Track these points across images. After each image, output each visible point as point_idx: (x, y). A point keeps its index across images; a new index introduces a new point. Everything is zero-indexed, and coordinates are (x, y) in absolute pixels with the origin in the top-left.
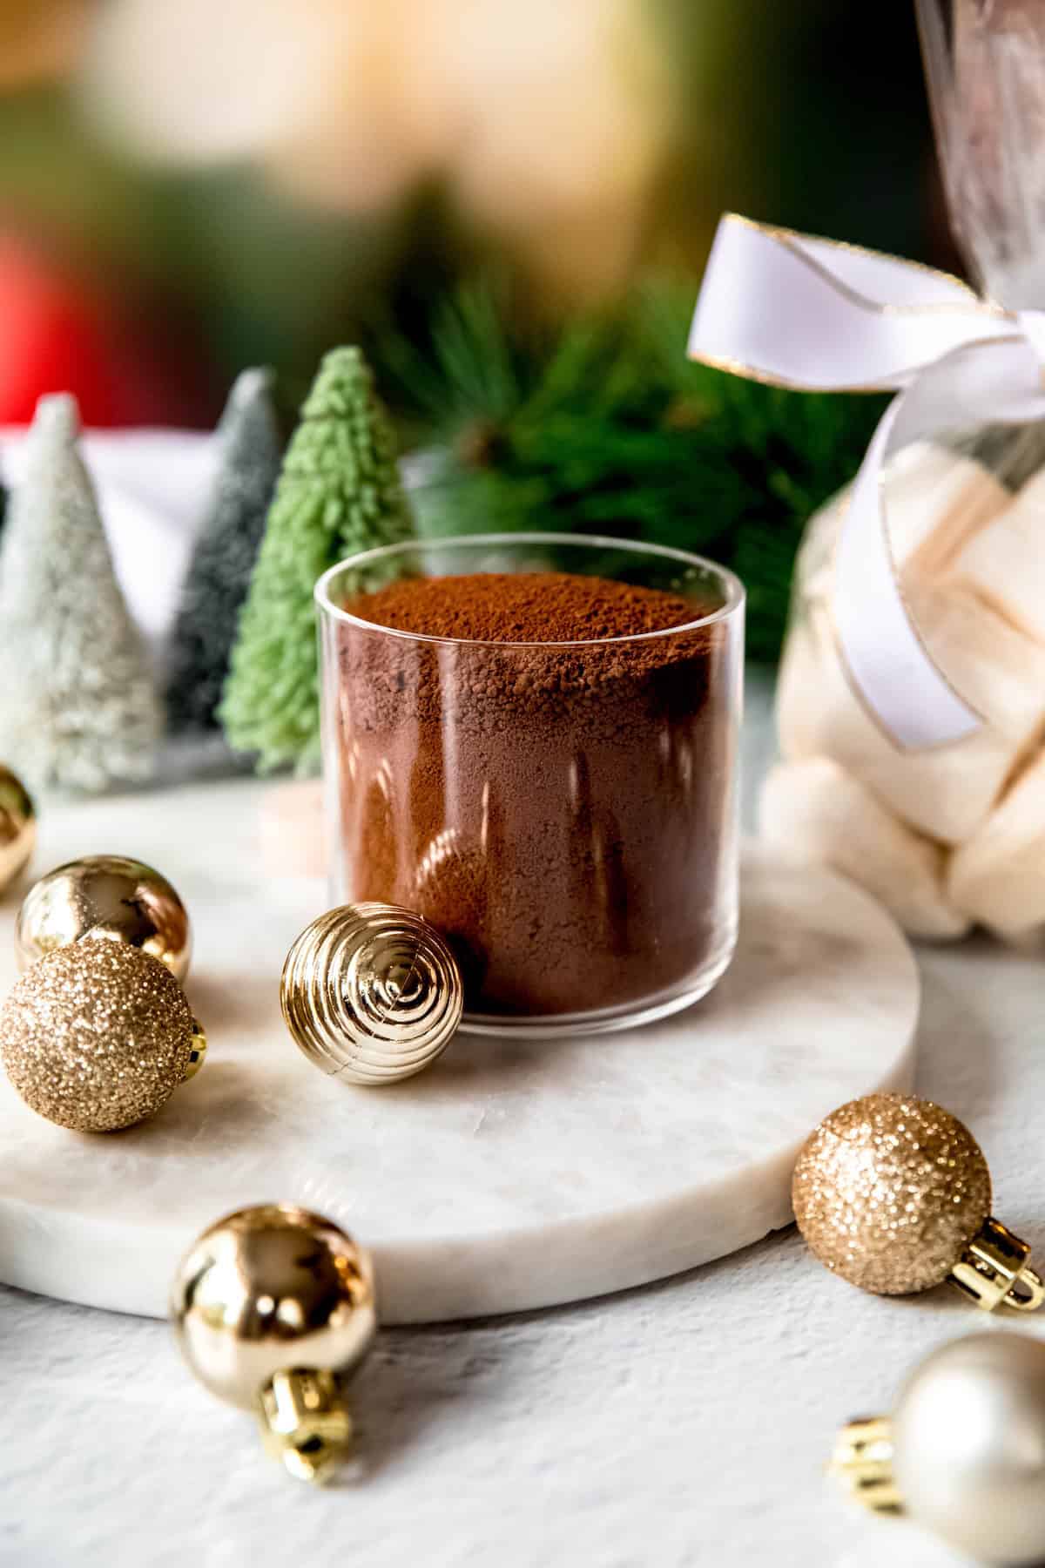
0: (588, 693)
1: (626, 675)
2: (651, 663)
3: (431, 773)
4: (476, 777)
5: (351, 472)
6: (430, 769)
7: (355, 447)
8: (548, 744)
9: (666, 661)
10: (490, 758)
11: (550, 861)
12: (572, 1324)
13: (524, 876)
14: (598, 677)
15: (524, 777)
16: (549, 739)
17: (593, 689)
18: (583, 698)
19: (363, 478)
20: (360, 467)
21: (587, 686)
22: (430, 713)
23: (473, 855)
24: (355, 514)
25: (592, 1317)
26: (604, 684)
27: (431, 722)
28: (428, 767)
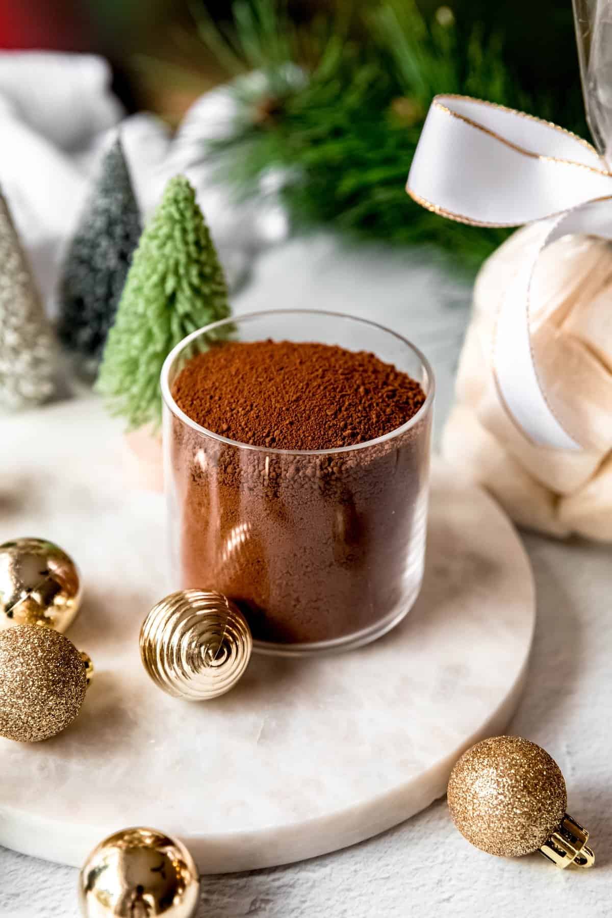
0: (333, 477)
1: (358, 465)
2: (374, 455)
3: (234, 515)
4: (262, 521)
5: (183, 258)
6: (233, 513)
7: (186, 243)
8: (307, 505)
9: (384, 453)
10: (271, 511)
11: (307, 567)
12: (314, 871)
13: (291, 575)
14: (340, 467)
15: (292, 523)
16: (309, 503)
17: (337, 475)
18: (331, 480)
19: (190, 260)
20: (188, 255)
21: (333, 473)
22: (234, 483)
23: (259, 562)
24: (185, 285)
25: (326, 866)
26: (344, 472)
27: (234, 488)
28: (232, 511)
